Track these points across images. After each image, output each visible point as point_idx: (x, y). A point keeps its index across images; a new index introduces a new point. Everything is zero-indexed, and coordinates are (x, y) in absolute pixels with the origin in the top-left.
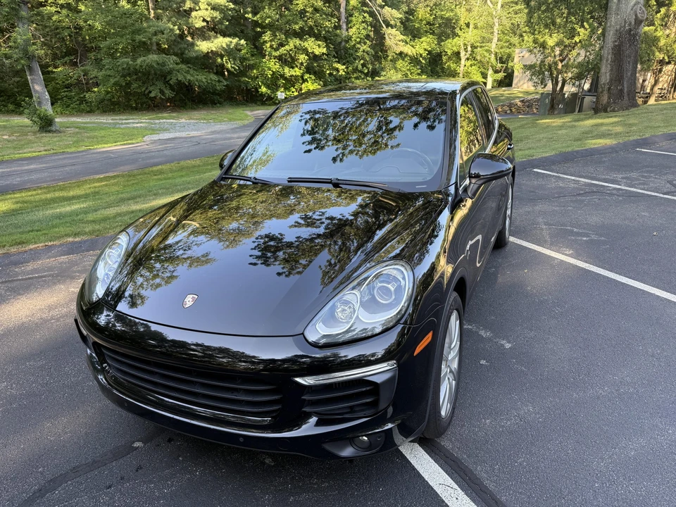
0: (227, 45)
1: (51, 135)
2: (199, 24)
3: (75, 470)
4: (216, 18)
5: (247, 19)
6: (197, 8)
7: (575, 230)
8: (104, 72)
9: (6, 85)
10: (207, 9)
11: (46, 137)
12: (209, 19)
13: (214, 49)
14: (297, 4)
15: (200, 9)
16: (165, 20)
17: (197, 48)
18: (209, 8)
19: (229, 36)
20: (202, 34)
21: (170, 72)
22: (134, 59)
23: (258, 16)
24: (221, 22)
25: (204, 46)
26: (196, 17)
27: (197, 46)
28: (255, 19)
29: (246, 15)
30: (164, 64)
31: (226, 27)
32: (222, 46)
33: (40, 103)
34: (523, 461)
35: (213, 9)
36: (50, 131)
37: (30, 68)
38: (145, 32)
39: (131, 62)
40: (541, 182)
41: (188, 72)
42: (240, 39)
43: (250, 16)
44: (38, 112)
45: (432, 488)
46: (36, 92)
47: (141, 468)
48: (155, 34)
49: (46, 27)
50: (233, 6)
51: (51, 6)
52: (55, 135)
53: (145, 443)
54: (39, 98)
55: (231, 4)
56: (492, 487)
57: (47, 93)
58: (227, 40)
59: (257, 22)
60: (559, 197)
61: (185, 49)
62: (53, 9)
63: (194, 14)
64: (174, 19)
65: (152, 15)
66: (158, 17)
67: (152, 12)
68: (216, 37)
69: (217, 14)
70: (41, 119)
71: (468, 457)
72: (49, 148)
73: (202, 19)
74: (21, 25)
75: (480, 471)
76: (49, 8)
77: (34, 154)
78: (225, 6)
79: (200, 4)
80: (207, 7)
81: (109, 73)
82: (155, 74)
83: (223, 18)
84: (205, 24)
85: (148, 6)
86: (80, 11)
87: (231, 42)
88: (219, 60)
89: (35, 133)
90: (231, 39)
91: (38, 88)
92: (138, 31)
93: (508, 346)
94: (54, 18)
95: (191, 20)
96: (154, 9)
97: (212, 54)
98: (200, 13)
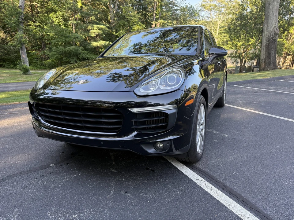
0: (104, 44)
1: (27, 75)
2: (93, 35)
3: (21, 173)
4: (100, 33)
5: (113, 34)
6: (93, 29)
7: (254, 103)
8: (52, 53)
9: (11, 57)
10: (97, 30)
11: (25, 76)
12: (97, 33)
13: (99, 45)
14: (134, 29)
16: (79, 33)
17: (91, 45)
18: (98, 29)
19: (105, 41)
20: (94, 39)
21: (80, 54)
22: (65, 48)
23: (118, 33)
24: (102, 35)
25: (95, 44)
26: (92, 33)
27: (92, 44)
28: (116, 34)
29: (113, 33)
30: (77, 50)
31: (104, 37)
32: (102, 44)
33: (24, 63)
34: (237, 173)
35: (99, 29)
36: (27, 74)
37: (21, 48)
38: (71, 37)
39: (64, 49)
40: (238, 89)
41: (87, 54)
42: (110, 42)
43: (114, 33)
44: (23, 66)
45: (193, 181)
46: (23, 58)
47: (52, 173)
48: (75, 38)
49: (30, 34)
50: (107, 29)
51: (33, 26)
52: (29, 75)
53: (55, 164)
54: (24, 60)
55: (107, 28)
56: (222, 181)
57: (27, 59)
58: (105, 42)
59: (117, 36)
60: (246, 93)
61: (87, 45)
62: (34, 27)
63: (91, 31)
64: (83, 33)
66: (76, 32)
67: (74, 30)
68: (100, 41)
69: (100, 32)
70: (24, 69)
71: (210, 171)
72: (26, 80)
73: (94, 33)
74: (19, 31)
75: (217, 176)
76: (32, 27)
77: (19, 81)
78: (104, 29)
79: (94, 27)
80: (97, 28)
81: (54, 53)
82: (73, 54)
83: (104, 33)
84: (95, 35)
85: (73, 28)
86: (45, 29)
87: (106, 43)
88: (101, 50)
89: (20, 75)
90: (106, 42)
91: (24, 56)
92: (68, 37)
93: (227, 136)
94: (34, 31)
95: (90, 33)
96: (75, 29)
97: (98, 47)
98: (94, 31)
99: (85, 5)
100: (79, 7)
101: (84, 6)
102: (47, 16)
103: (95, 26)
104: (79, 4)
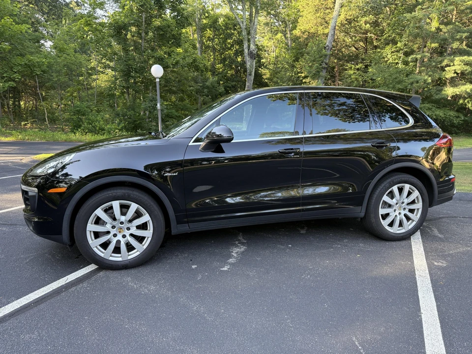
0: (471, 90)
4: (466, 70)
6: (452, 64)
10: (459, 65)
12: (459, 72)
13: (458, 93)
15: (454, 65)
16: (424, 74)
17: (443, 92)
20: (453, 82)
25: (450, 91)
26: (449, 71)
27: (445, 91)
32: (466, 91)
35: (465, 64)
41: (429, 109)
45: (64, 277)
48: (412, 83)
63: (448, 69)
64: (431, 73)
65: (417, 71)
66: (420, 72)
67: (418, 69)
68: (464, 85)
69: (466, 68)
73: (453, 72)
79: (455, 61)
80: (460, 63)
84: (455, 75)
88: (461, 101)
95: (444, 73)
96: (420, 67)
97: (456, 97)
98: (453, 68)
99: (446, 24)
100: (433, 29)
101: (442, 27)
102: (379, 52)
103: (457, 59)
104: (435, 24)
